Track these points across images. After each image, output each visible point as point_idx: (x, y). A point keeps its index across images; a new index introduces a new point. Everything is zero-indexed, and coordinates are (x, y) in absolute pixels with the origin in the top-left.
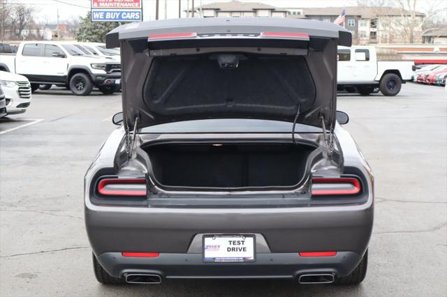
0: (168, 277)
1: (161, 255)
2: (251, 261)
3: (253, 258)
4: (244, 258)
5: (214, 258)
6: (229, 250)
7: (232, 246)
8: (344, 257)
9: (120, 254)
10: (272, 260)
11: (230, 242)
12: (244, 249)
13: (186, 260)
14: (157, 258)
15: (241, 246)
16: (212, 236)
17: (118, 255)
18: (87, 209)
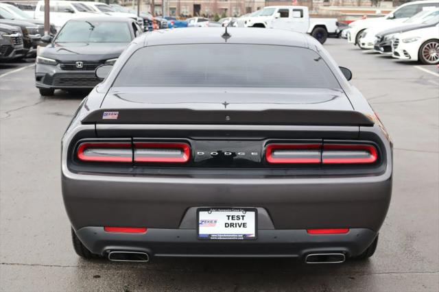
0: (156, 255)
1: (149, 230)
2: (252, 239)
3: (254, 236)
4: (244, 235)
5: (210, 235)
6: (227, 225)
7: (230, 221)
8: (358, 235)
9: (102, 228)
10: (275, 237)
11: (229, 216)
12: (244, 225)
13: (178, 237)
14: (145, 233)
15: (240, 221)
16: (207, 210)
17: (99, 230)
18: (63, 177)
